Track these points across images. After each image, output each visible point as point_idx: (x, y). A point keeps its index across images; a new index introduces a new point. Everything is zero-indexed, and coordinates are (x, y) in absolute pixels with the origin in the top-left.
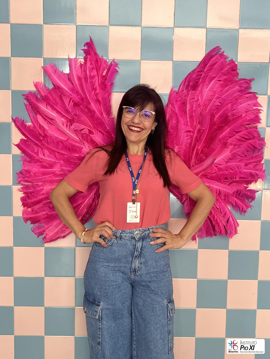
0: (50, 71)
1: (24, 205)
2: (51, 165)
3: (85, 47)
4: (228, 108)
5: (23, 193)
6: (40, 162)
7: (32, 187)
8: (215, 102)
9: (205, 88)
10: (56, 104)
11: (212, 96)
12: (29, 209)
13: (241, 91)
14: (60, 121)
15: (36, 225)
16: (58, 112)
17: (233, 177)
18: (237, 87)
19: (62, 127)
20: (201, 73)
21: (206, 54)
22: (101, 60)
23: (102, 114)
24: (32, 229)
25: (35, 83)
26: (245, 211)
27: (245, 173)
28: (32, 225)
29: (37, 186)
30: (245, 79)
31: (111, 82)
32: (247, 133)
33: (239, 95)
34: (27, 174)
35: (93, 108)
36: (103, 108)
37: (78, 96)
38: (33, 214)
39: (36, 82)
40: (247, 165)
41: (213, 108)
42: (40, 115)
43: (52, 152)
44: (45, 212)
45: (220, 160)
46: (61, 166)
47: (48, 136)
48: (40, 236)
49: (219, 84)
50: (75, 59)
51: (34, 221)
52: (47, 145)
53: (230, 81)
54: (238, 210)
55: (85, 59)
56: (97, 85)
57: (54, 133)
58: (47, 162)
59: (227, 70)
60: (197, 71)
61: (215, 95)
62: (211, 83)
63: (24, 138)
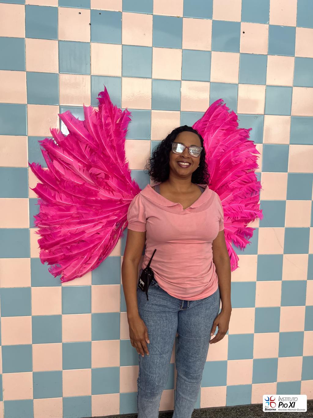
0: (67, 118)
1: (42, 247)
2: (68, 208)
3: (100, 96)
4: (230, 155)
5: (41, 236)
6: (58, 205)
7: (49, 229)
8: (219, 149)
9: (211, 136)
10: (73, 150)
11: (217, 143)
12: (47, 251)
13: (241, 140)
14: (77, 165)
15: (54, 265)
16: (75, 158)
17: (235, 217)
18: (238, 136)
19: (79, 171)
20: (206, 123)
21: (210, 105)
22: (115, 109)
23: (116, 160)
24: (50, 270)
25: (51, 129)
26: (245, 247)
27: (245, 213)
28: (49, 266)
29: (55, 228)
30: (244, 129)
31: (125, 129)
32: (247, 178)
33: (240, 143)
34: (44, 217)
35: (108, 153)
36: (117, 153)
37: (93, 142)
38: (50, 255)
39: (53, 129)
40: (247, 206)
41: (218, 154)
42: (57, 160)
43: (69, 195)
44: (62, 254)
45: (224, 202)
46: (78, 209)
47: (64, 181)
48: (57, 276)
49: (223, 133)
50: (89, 107)
51: (51, 261)
52: (64, 190)
53: (232, 131)
54: (239, 246)
55: (100, 108)
56: (112, 132)
57: (70, 178)
58: (64, 205)
59: (229, 121)
60: (202, 120)
61: (219, 143)
62: (215, 132)
63: (41, 183)
